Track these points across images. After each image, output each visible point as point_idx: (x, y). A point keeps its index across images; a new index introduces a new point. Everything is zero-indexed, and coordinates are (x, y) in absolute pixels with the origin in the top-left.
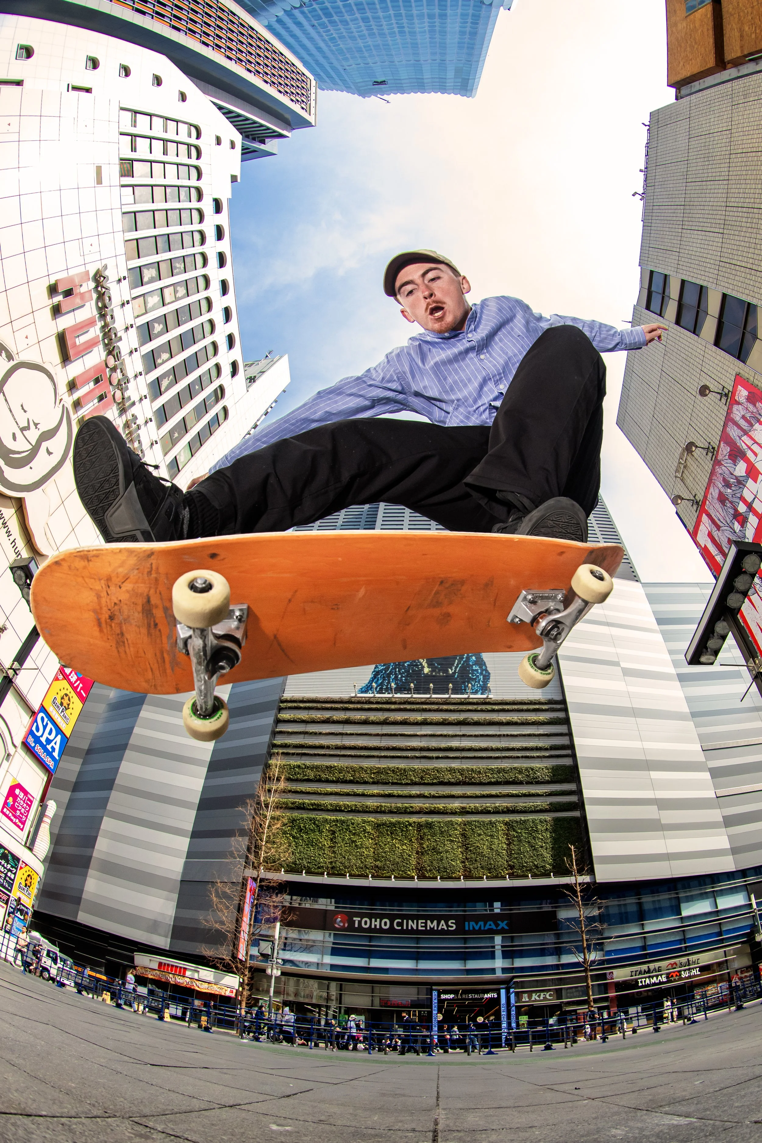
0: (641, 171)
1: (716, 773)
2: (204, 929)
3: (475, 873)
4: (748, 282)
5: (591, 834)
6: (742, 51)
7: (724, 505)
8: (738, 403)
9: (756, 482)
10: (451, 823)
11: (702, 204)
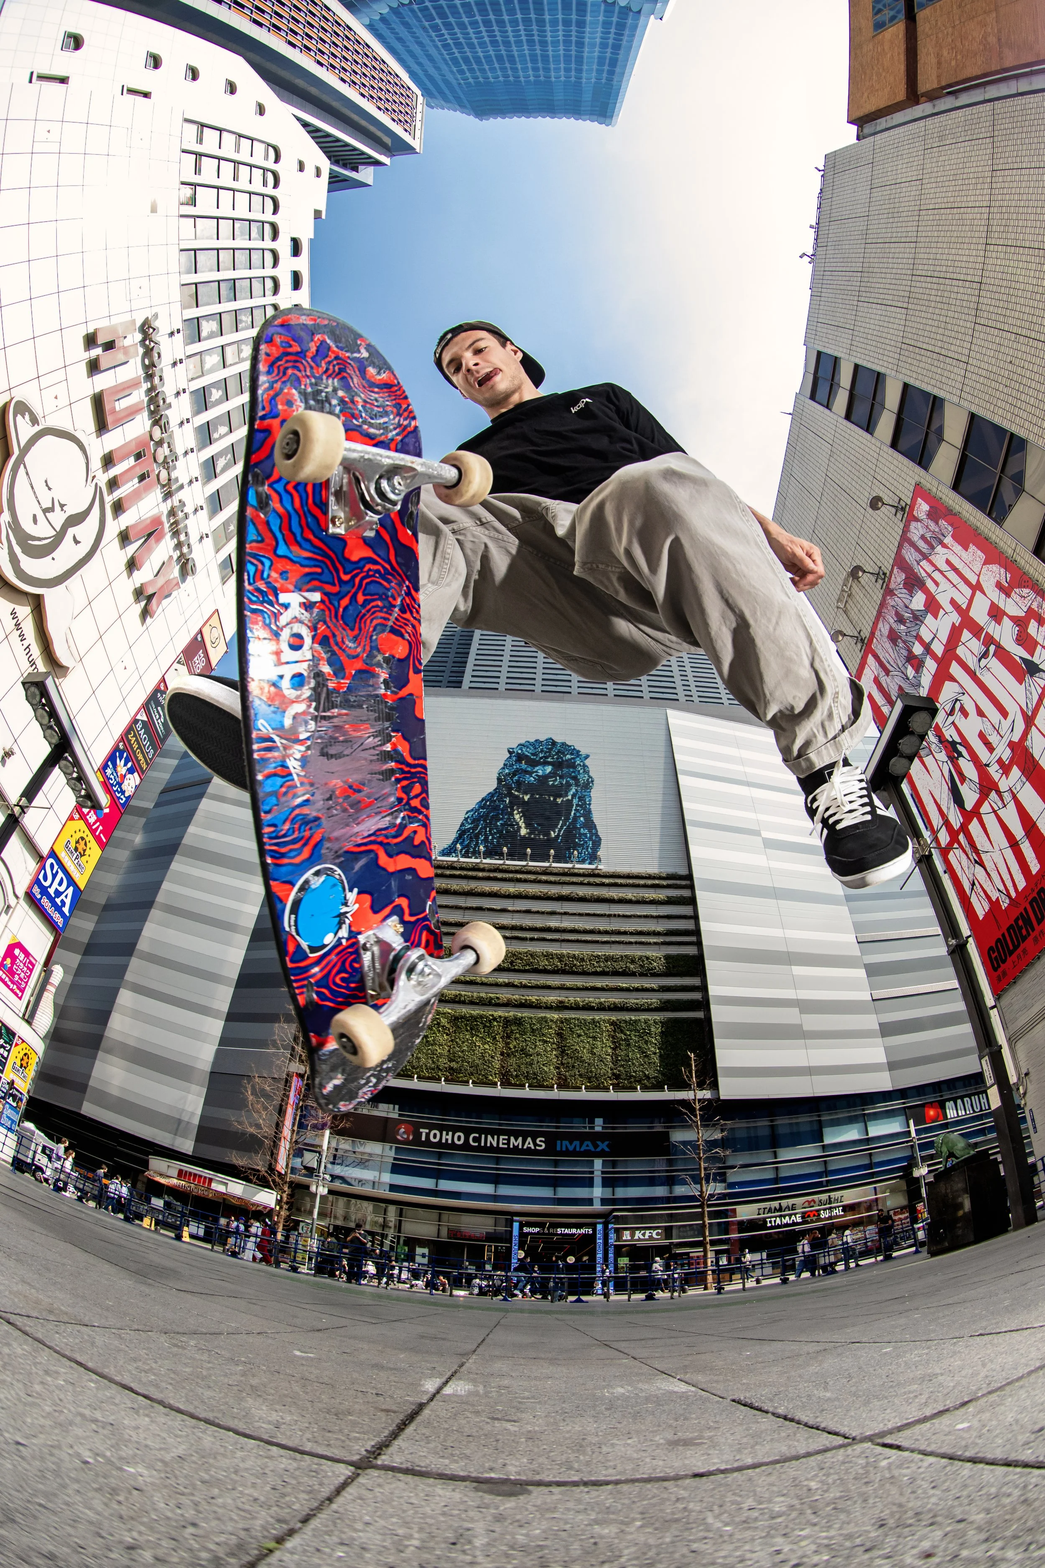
0: (811, 227)
1: (873, 970)
2: (236, 1133)
3: (572, 1082)
4: (935, 370)
5: (716, 1040)
6: (939, 81)
7: (896, 645)
8: (917, 520)
9: (936, 618)
10: (545, 1019)
11: (884, 270)
